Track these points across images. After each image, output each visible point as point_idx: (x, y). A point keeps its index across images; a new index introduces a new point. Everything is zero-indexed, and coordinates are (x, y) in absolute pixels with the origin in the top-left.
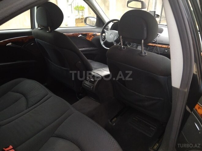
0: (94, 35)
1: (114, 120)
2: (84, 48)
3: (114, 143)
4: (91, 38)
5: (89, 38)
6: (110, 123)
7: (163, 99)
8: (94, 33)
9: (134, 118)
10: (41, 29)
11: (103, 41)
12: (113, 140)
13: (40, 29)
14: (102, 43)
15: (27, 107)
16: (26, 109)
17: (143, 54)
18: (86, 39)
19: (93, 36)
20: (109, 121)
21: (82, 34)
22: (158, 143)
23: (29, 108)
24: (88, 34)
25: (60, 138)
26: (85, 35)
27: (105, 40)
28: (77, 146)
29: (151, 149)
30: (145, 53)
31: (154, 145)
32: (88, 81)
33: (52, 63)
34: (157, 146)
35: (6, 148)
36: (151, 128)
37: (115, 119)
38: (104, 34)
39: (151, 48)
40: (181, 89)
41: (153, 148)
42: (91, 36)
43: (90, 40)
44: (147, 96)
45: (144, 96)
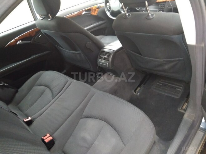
0: (98, 8)
1: (137, 90)
2: (91, 25)
3: (139, 113)
4: (96, 12)
5: (94, 13)
6: (135, 93)
7: (182, 59)
8: (98, 6)
9: (158, 84)
10: (43, 19)
11: (109, 11)
12: (137, 110)
13: (41, 19)
14: (108, 14)
15: (53, 97)
16: (53, 99)
17: (151, 17)
18: (92, 14)
19: (97, 10)
20: (133, 92)
21: (86, 11)
22: (187, 102)
23: (55, 97)
24: (92, 8)
25: (89, 118)
26: (89, 10)
27: (111, 10)
28: (105, 122)
29: (180, 109)
30: (152, 15)
31: (183, 105)
32: (102, 59)
33: (64, 49)
34: (186, 106)
35: (44, 137)
36: (177, 89)
37: (139, 88)
38: (108, 4)
39: (162, 5)
40: (197, 45)
41: (182, 107)
42: (95, 10)
43: (96, 14)
44: (165, 60)
45: (162, 60)
